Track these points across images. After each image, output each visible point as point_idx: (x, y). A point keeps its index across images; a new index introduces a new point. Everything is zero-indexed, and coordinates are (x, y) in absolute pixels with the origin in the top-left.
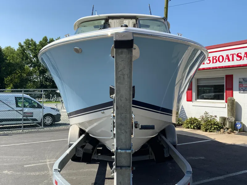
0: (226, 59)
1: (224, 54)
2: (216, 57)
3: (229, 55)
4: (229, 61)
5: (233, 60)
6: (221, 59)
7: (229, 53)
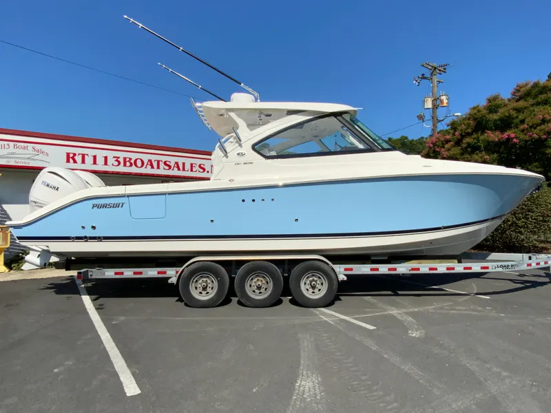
0: (147, 164)
1: (146, 158)
2: (130, 159)
3: (153, 161)
4: (152, 167)
5: (158, 167)
6: (139, 163)
7: (153, 158)
